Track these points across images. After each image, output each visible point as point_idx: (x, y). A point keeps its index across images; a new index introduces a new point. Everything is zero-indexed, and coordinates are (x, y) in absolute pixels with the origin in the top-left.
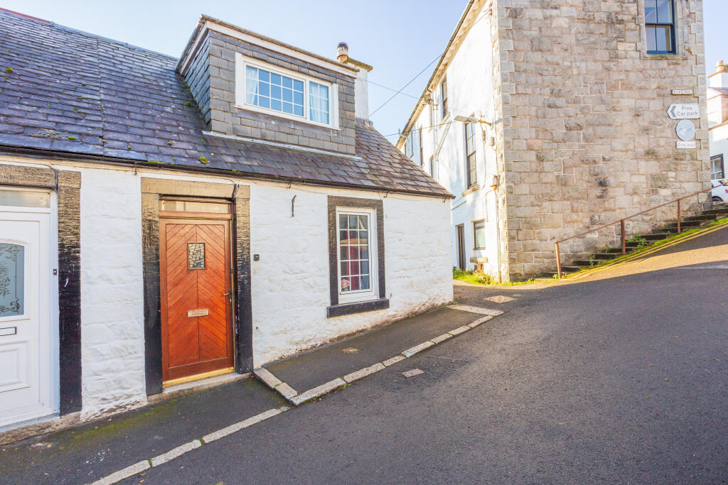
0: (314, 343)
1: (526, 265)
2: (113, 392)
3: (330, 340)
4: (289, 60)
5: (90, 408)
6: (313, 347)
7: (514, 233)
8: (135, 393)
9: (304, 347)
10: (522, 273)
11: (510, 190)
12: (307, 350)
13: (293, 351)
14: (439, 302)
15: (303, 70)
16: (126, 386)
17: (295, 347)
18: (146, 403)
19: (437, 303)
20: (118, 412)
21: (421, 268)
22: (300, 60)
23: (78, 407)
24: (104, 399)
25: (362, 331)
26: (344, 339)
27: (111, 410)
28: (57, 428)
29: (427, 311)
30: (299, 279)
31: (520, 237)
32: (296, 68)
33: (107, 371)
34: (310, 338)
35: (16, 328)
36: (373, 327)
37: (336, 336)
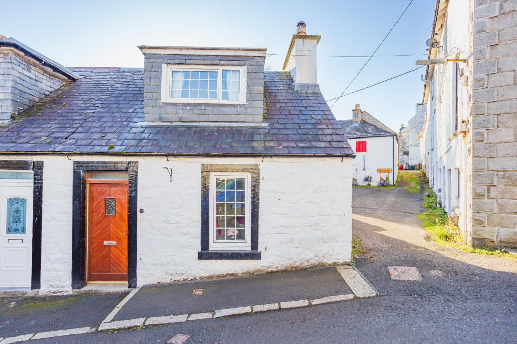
0: (186, 277)
1: (502, 229)
2: (56, 282)
3: (200, 277)
4: (203, 58)
5: (45, 289)
6: (185, 280)
7: (482, 189)
8: (66, 285)
9: (177, 278)
10: (495, 239)
11: (479, 138)
12: (180, 281)
13: (168, 279)
14: (330, 261)
15: (215, 62)
16: (62, 280)
17: (170, 277)
18: (71, 293)
19: (325, 261)
20: (58, 294)
21: (305, 226)
22: (213, 56)
23: (39, 287)
24: (51, 285)
25: (232, 275)
26: (214, 279)
27: (54, 292)
28: (30, 295)
29: (311, 268)
30: (175, 228)
31: (492, 195)
32: (209, 62)
33: (53, 270)
34: (182, 272)
35: (22, 240)
36: (244, 273)
37: (207, 275)
